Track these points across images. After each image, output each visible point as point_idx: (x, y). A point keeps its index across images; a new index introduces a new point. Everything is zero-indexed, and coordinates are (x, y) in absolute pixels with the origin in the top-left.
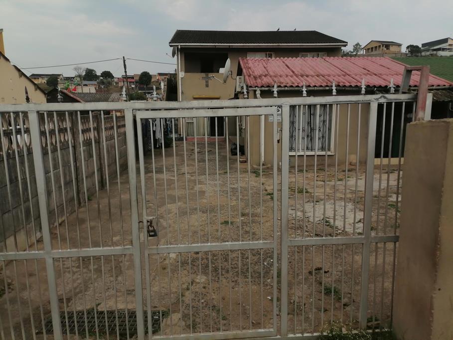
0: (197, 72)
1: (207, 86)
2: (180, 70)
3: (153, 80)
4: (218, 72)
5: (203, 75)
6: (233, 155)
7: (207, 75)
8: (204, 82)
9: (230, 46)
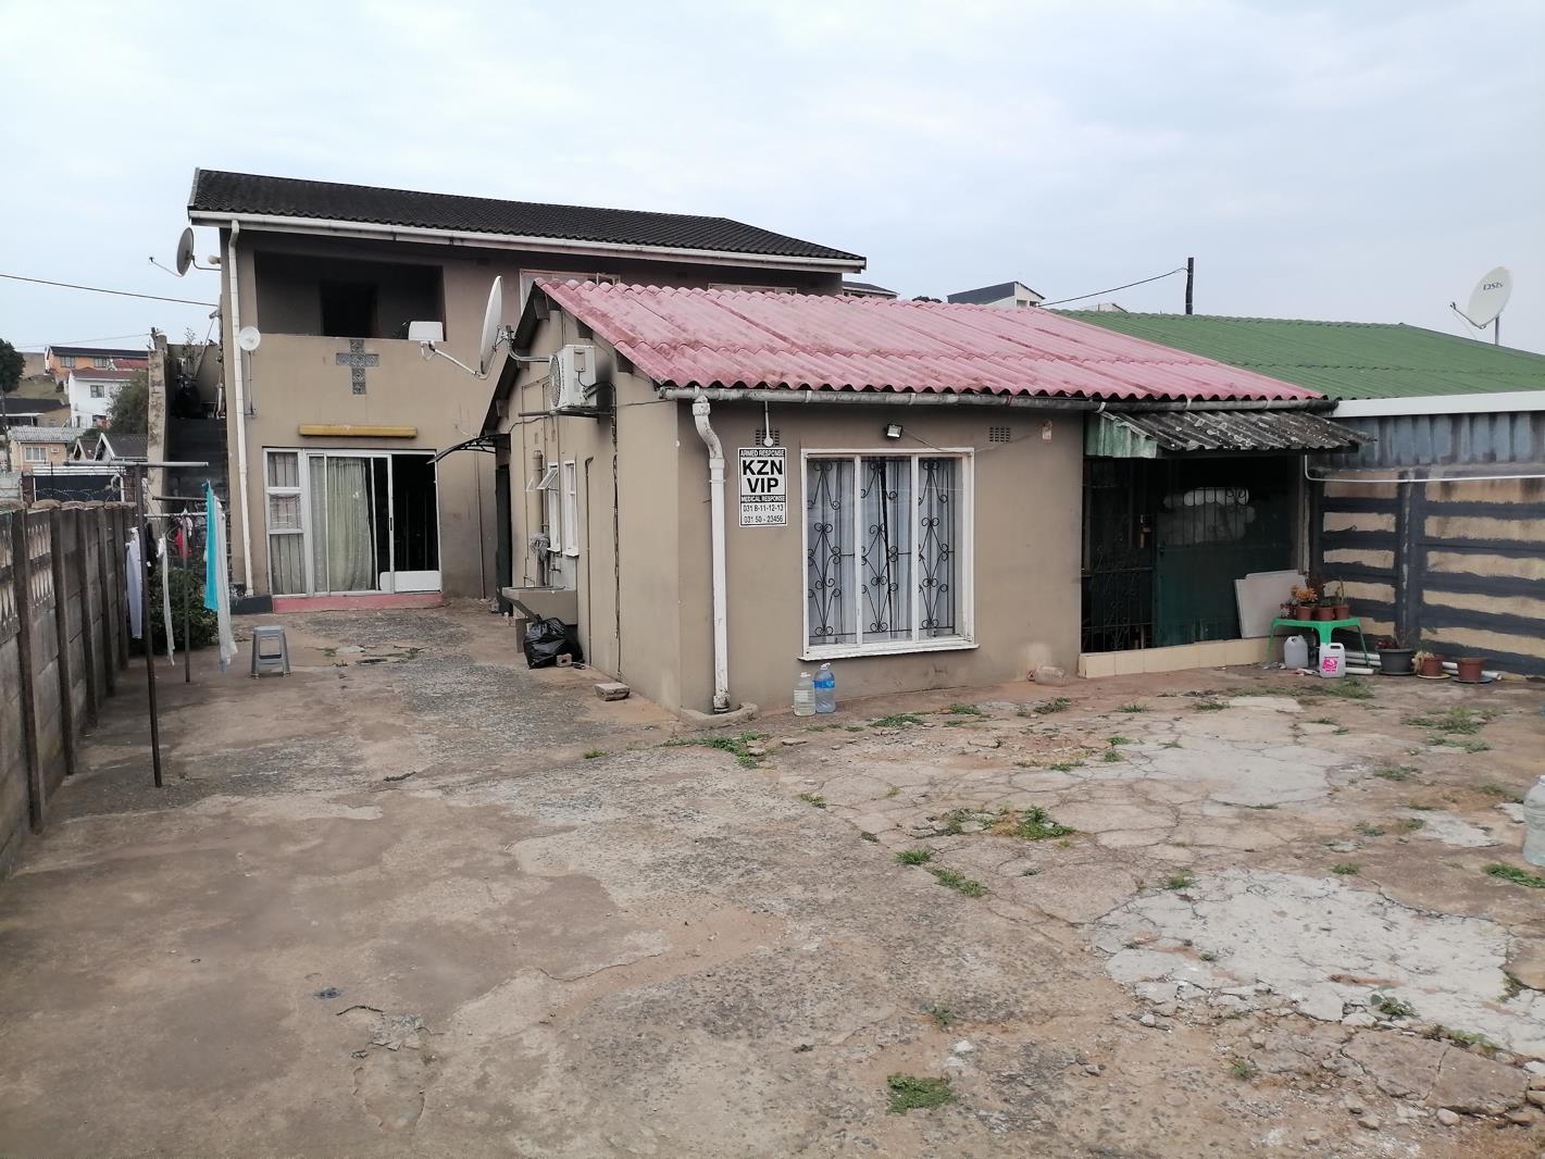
0: (311, 332)
1: (359, 387)
2: (236, 321)
3: (27, 372)
4: (404, 335)
5: (342, 344)
6: (532, 667)
7: (360, 345)
8: (346, 370)
9: (452, 239)
